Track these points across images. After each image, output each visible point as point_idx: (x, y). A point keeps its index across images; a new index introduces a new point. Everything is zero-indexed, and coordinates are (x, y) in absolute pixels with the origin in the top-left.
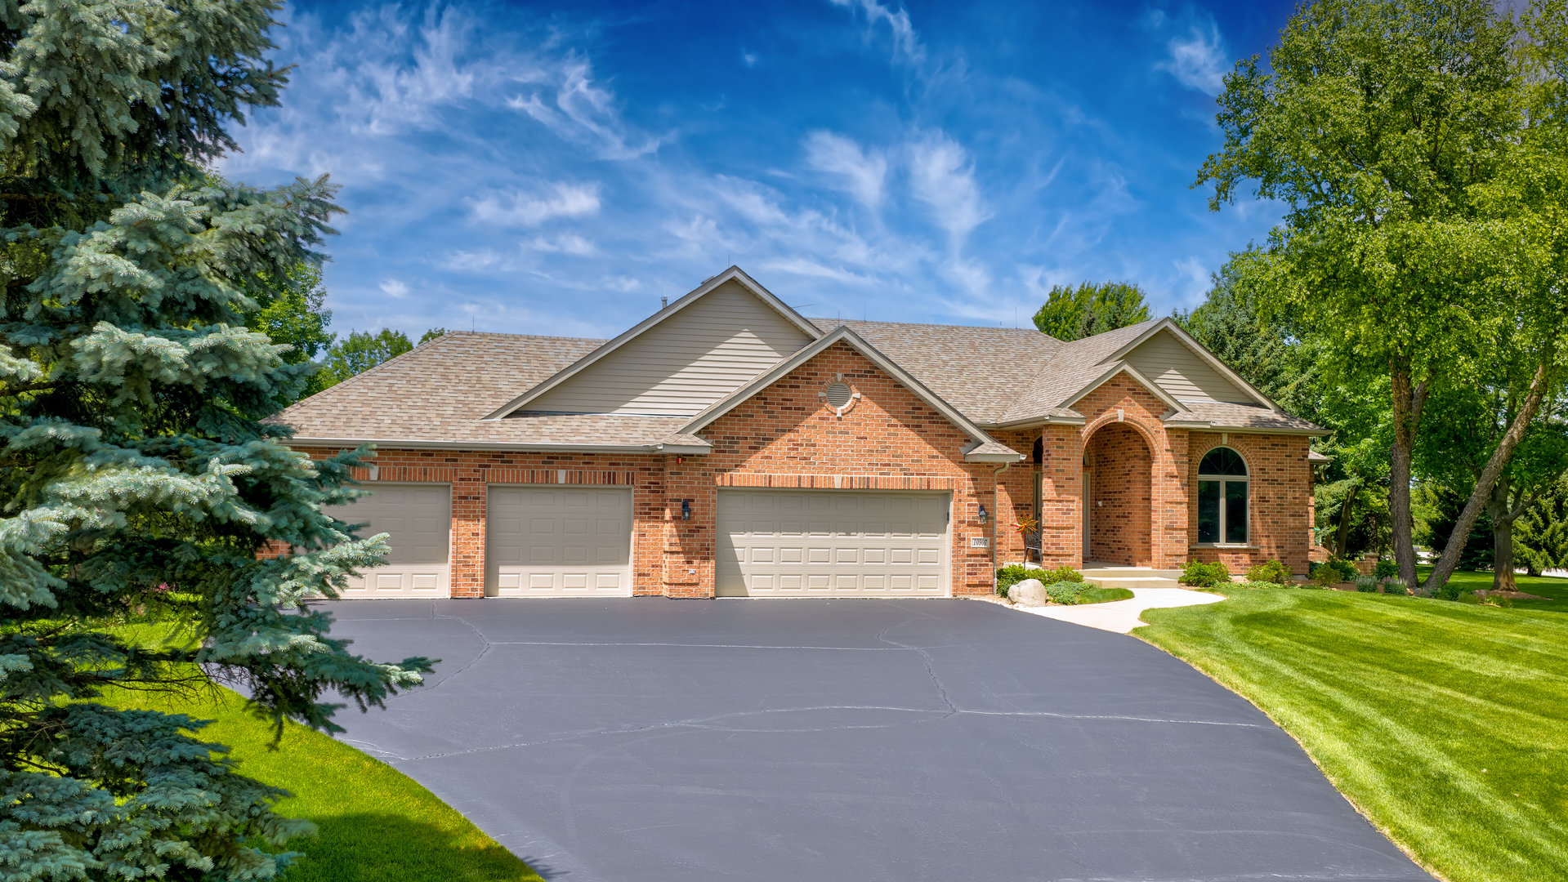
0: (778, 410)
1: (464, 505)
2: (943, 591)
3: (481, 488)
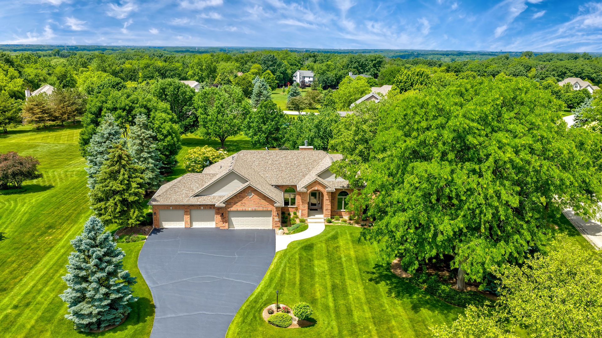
0: (238, 198)
1: (186, 213)
2: (271, 228)
3: (189, 210)
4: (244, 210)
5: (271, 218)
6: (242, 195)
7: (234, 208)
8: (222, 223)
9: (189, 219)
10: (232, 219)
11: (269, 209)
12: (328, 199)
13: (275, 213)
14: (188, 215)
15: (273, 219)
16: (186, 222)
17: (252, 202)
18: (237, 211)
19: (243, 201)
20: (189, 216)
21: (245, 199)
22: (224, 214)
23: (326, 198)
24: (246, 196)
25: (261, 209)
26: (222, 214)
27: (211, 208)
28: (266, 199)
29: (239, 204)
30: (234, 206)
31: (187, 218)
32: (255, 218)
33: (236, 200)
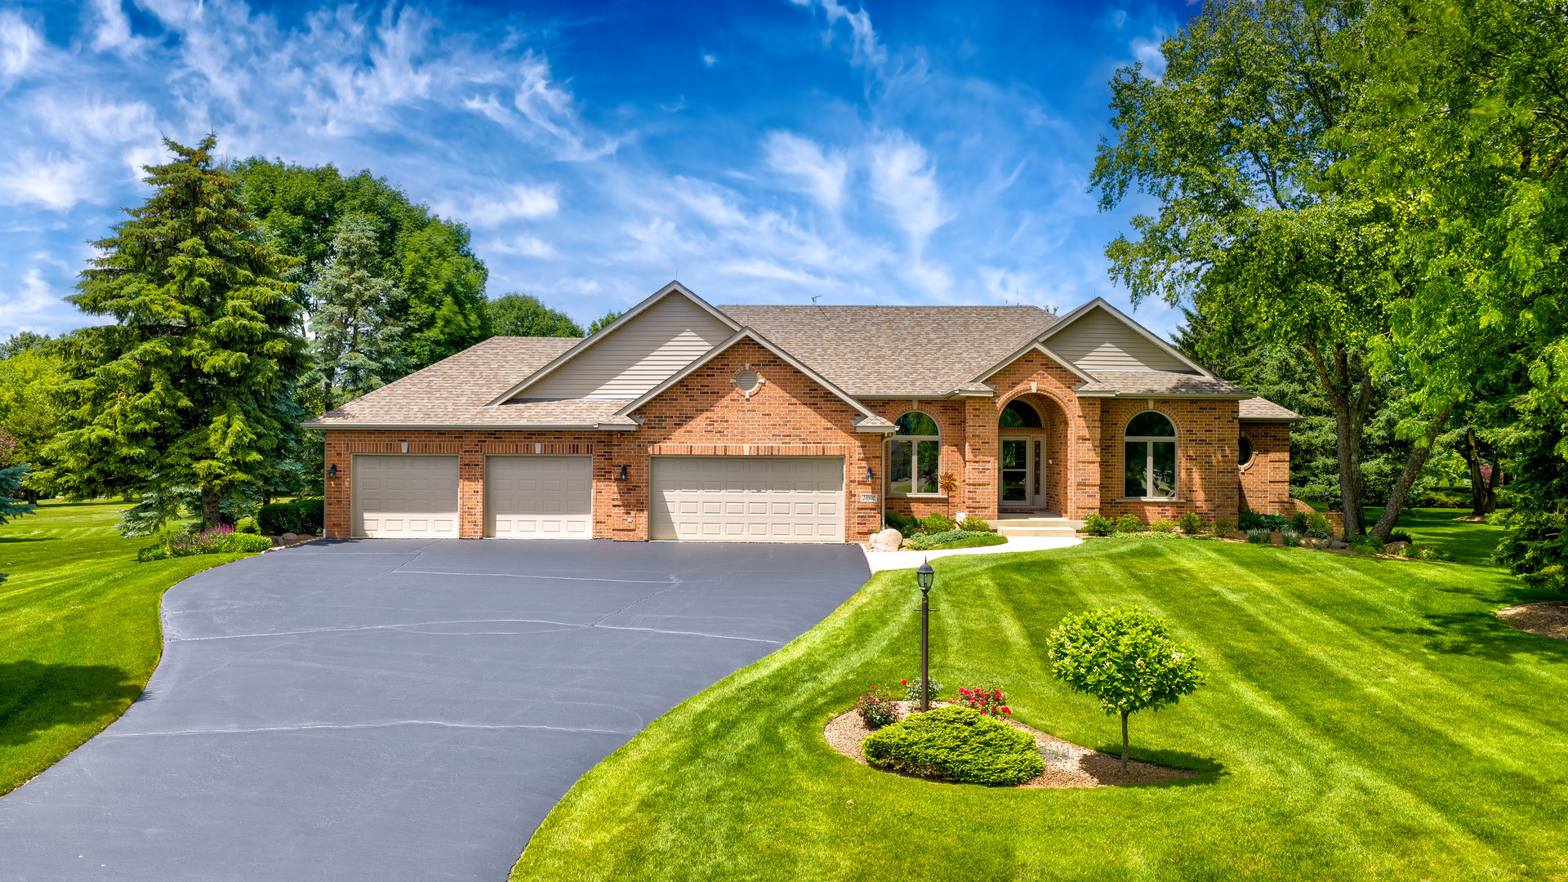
0: (694, 394)
1: (468, 471)
2: (839, 537)
3: (479, 457)
4: (720, 452)
5: (840, 496)
6: (714, 383)
7: (675, 444)
8: (622, 510)
9: (479, 497)
10: (669, 495)
11: (833, 449)
12: (1086, 433)
13: (855, 469)
14: (476, 479)
15: (851, 495)
16: (467, 513)
17: (758, 416)
18: (690, 459)
19: (718, 411)
20: (479, 486)
21: (726, 401)
22: (632, 471)
23: (1078, 428)
24: (732, 387)
25: (795, 448)
26: (625, 469)
27: (575, 449)
28: (821, 402)
29: (699, 423)
30: (679, 433)
31: (470, 492)
32: (769, 495)
33: (687, 405)
